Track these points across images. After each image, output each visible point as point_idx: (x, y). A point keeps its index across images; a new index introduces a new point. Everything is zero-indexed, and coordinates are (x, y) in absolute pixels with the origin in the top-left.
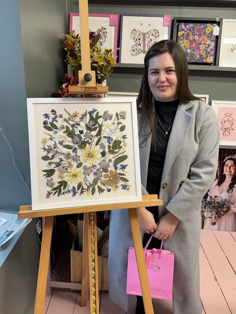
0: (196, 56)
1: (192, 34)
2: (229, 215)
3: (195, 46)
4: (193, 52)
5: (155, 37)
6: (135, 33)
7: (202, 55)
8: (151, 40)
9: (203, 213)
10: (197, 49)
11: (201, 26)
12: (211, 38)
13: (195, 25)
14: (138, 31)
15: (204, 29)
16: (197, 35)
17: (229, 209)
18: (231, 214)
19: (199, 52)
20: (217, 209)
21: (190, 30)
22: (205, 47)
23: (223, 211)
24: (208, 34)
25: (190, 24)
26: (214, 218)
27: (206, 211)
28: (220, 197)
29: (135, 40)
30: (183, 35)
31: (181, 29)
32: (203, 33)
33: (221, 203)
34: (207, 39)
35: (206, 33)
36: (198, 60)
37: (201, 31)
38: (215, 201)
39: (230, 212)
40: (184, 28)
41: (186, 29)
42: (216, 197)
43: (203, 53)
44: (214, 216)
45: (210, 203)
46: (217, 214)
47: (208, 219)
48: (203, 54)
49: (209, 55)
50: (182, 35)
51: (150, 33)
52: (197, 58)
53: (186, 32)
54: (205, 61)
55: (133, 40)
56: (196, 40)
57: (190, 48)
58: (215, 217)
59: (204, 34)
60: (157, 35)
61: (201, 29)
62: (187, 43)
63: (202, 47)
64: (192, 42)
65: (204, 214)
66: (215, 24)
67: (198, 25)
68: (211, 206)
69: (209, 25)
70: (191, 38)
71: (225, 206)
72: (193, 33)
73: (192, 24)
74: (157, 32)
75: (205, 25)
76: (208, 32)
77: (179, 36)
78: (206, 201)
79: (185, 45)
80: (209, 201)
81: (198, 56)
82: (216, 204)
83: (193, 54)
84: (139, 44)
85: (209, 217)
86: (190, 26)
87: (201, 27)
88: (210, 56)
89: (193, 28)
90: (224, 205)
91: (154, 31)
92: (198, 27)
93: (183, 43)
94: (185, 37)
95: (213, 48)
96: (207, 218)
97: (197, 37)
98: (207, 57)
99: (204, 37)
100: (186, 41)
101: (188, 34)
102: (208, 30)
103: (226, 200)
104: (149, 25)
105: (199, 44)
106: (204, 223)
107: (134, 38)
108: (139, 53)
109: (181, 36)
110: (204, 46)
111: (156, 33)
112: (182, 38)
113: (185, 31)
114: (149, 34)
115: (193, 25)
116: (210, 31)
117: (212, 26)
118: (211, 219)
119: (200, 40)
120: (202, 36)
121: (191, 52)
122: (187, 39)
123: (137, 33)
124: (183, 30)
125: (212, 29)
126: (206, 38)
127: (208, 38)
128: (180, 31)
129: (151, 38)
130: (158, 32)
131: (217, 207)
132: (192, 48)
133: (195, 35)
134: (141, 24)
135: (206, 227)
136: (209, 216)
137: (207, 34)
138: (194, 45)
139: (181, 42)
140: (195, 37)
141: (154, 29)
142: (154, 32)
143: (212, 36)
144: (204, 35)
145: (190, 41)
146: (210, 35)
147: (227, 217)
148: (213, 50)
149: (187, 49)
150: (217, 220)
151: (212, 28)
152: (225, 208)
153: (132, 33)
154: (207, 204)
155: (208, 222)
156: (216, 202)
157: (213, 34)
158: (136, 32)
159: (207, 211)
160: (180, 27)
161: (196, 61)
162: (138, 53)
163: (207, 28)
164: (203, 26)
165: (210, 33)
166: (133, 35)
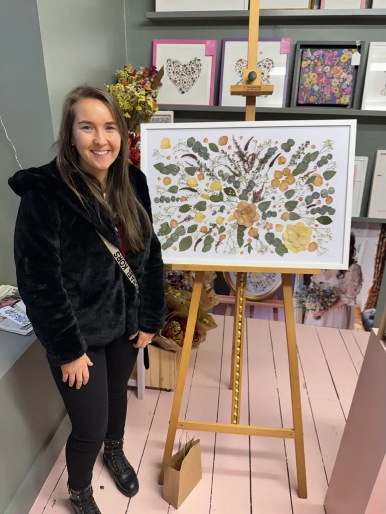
0: (325, 95)
1: (322, 65)
2: (339, 308)
3: (325, 81)
4: (322, 90)
6: (241, 65)
7: (334, 94)
8: (263, 74)
9: (304, 303)
10: (327, 85)
11: (335, 52)
12: (348, 69)
13: (325, 52)
14: (245, 62)
15: (338, 56)
16: (328, 65)
17: (338, 299)
18: (342, 306)
19: (330, 89)
20: (323, 300)
21: (318, 59)
22: (340, 82)
23: (331, 302)
24: (344, 63)
25: (318, 51)
26: (318, 309)
27: (307, 301)
28: (327, 283)
29: (241, 75)
30: (309, 65)
31: (306, 58)
32: (336, 63)
33: (328, 291)
34: (341, 71)
35: (342, 62)
36: (328, 101)
37: (335, 60)
38: (320, 288)
39: (340, 304)
40: (309, 56)
41: (313, 58)
42: (321, 283)
43: (336, 90)
44: (318, 308)
45: (313, 291)
46: (322, 305)
47: (310, 311)
48: (335, 92)
49: (344, 93)
50: (306, 65)
51: (261, 64)
52: (327, 97)
53: (313, 62)
54: (337, 102)
55: (238, 74)
56: (327, 73)
57: (317, 84)
58: (320, 310)
59: (338, 63)
60: (271, 66)
61: (335, 58)
62: (314, 77)
63: (335, 82)
64: (321, 75)
65: (305, 305)
66: (353, 50)
67: (331, 51)
68: (315, 294)
69: (345, 51)
70: (320, 70)
71: (333, 296)
72: (323, 63)
73: (321, 50)
75: (340, 50)
76: (344, 61)
77: (304, 67)
78: (308, 288)
79: (310, 80)
80: (312, 289)
81: (329, 95)
82: (321, 292)
83: (321, 92)
85: (312, 309)
86: (318, 52)
87: (335, 55)
88: (346, 94)
89: (323, 56)
90: (332, 294)
91: (267, 61)
92: (330, 54)
93: (308, 76)
94: (311, 69)
95: (350, 84)
96: (308, 310)
97: (327, 68)
98: (341, 96)
99: (338, 68)
100: (313, 74)
101: (316, 65)
102: (344, 59)
103: (334, 288)
104: (261, 53)
105: (330, 78)
106: (306, 316)
107: (240, 72)
109: (306, 68)
110: (337, 81)
111: (269, 64)
112: (307, 70)
113: (311, 61)
114: (260, 66)
115: (324, 51)
116: (346, 60)
117: (350, 53)
118: (314, 312)
119: (332, 72)
120: (335, 67)
121: (319, 90)
122: (314, 71)
123: (244, 65)
124: (309, 59)
125: (349, 57)
126: (341, 69)
127: (343, 69)
128: (305, 60)
130: (273, 63)
131: (323, 296)
132: (320, 84)
133: (325, 66)
135: (307, 321)
136: (312, 307)
137: (342, 64)
138: (324, 79)
139: (305, 75)
140: (325, 69)
141: (267, 59)
143: (350, 66)
144: (338, 65)
145: (319, 74)
146: (347, 65)
147: (336, 309)
148: (350, 87)
149: (313, 85)
150: (323, 313)
151: (349, 55)
152: (333, 298)
153: (238, 65)
154: (309, 292)
155: (310, 315)
156: (321, 290)
157: (352, 64)
158: (243, 63)
159: (309, 302)
160: (305, 54)
161: (325, 101)
163: (343, 56)
164: (337, 53)
165: (346, 62)
166: (238, 68)
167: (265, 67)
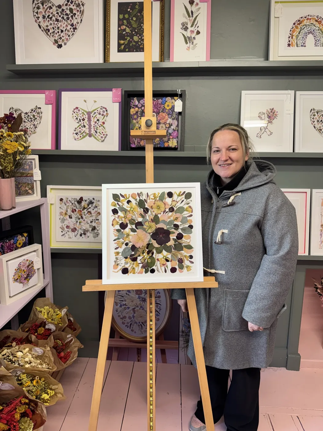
5: (103, 117)
6: (77, 113)
8: (98, 120)
11: (159, 100)
12: (172, 115)
14: (81, 110)
15: (162, 104)
16: (153, 111)
21: (144, 107)
22: (166, 127)
31: (134, 105)
32: (161, 110)
34: (167, 117)
35: (166, 109)
36: (158, 144)
37: (160, 107)
40: (137, 104)
41: (140, 105)
50: (135, 112)
52: (156, 141)
53: (140, 109)
54: (166, 145)
59: (163, 110)
60: (105, 114)
61: (160, 105)
63: (162, 127)
66: (176, 98)
67: (155, 99)
69: (169, 99)
74: (105, 110)
75: (164, 98)
76: (168, 108)
77: (132, 114)
79: (140, 126)
84: (84, 125)
87: (159, 102)
88: (173, 139)
92: (155, 102)
93: (137, 123)
94: (139, 115)
95: (176, 128)
97: (154, 115)
99: (164, 115)
101: (143, 112)
102: (168, 106)
104: (95, 102)
105: (158, 123)
108: (84, 137)
109: (135, 114)
110: (164, 126)
111: (104, 112)
112: (135, 116)
116: (170, 107)
119: (159, 118)
120: (161, 113)
123: (81, 112)
124: (137, 106)
125: (172, 104)
126: (166, 115)
127: (168, 115)
128: (133, 108)
129: (97, 118)
130: (107, 110)
134: (85, 101)
137: (167, 111)
139: (134, 121)
141: (102, 107)
142: (102, 111)
143: (174, 113)
144: (163, 112)
146: (171, 111)
148: (176, 131)
151: (172, 102)
153: (74, 113)
157: (175, 111)
160: (132, 102)
161: (155, 145)
162: (82, 137)
163: (167, 103)
164: (161, 101)
165: (170, 109)
166: (74, 115)
167: (100, 114)
